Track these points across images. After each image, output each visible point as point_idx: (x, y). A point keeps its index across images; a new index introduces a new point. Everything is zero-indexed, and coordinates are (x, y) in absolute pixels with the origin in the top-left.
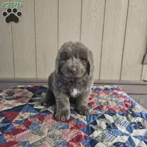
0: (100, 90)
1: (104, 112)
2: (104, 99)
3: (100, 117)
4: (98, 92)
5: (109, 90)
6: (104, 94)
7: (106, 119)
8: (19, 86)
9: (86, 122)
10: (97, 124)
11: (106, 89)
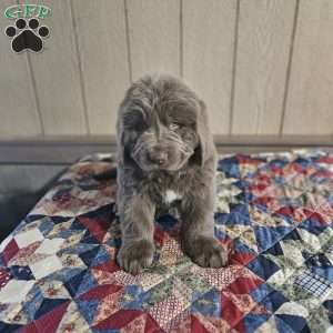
0: (283, 162)
1: (297, 224)
2: (296, 189)
3: (288, 235)
4: (281, 168)
5: (306, 161)
6: (295, 173)
7: (302, 242)
8: (102, 156)
9: (255, 248)
10: (282, 253)
11: (300, 160)
